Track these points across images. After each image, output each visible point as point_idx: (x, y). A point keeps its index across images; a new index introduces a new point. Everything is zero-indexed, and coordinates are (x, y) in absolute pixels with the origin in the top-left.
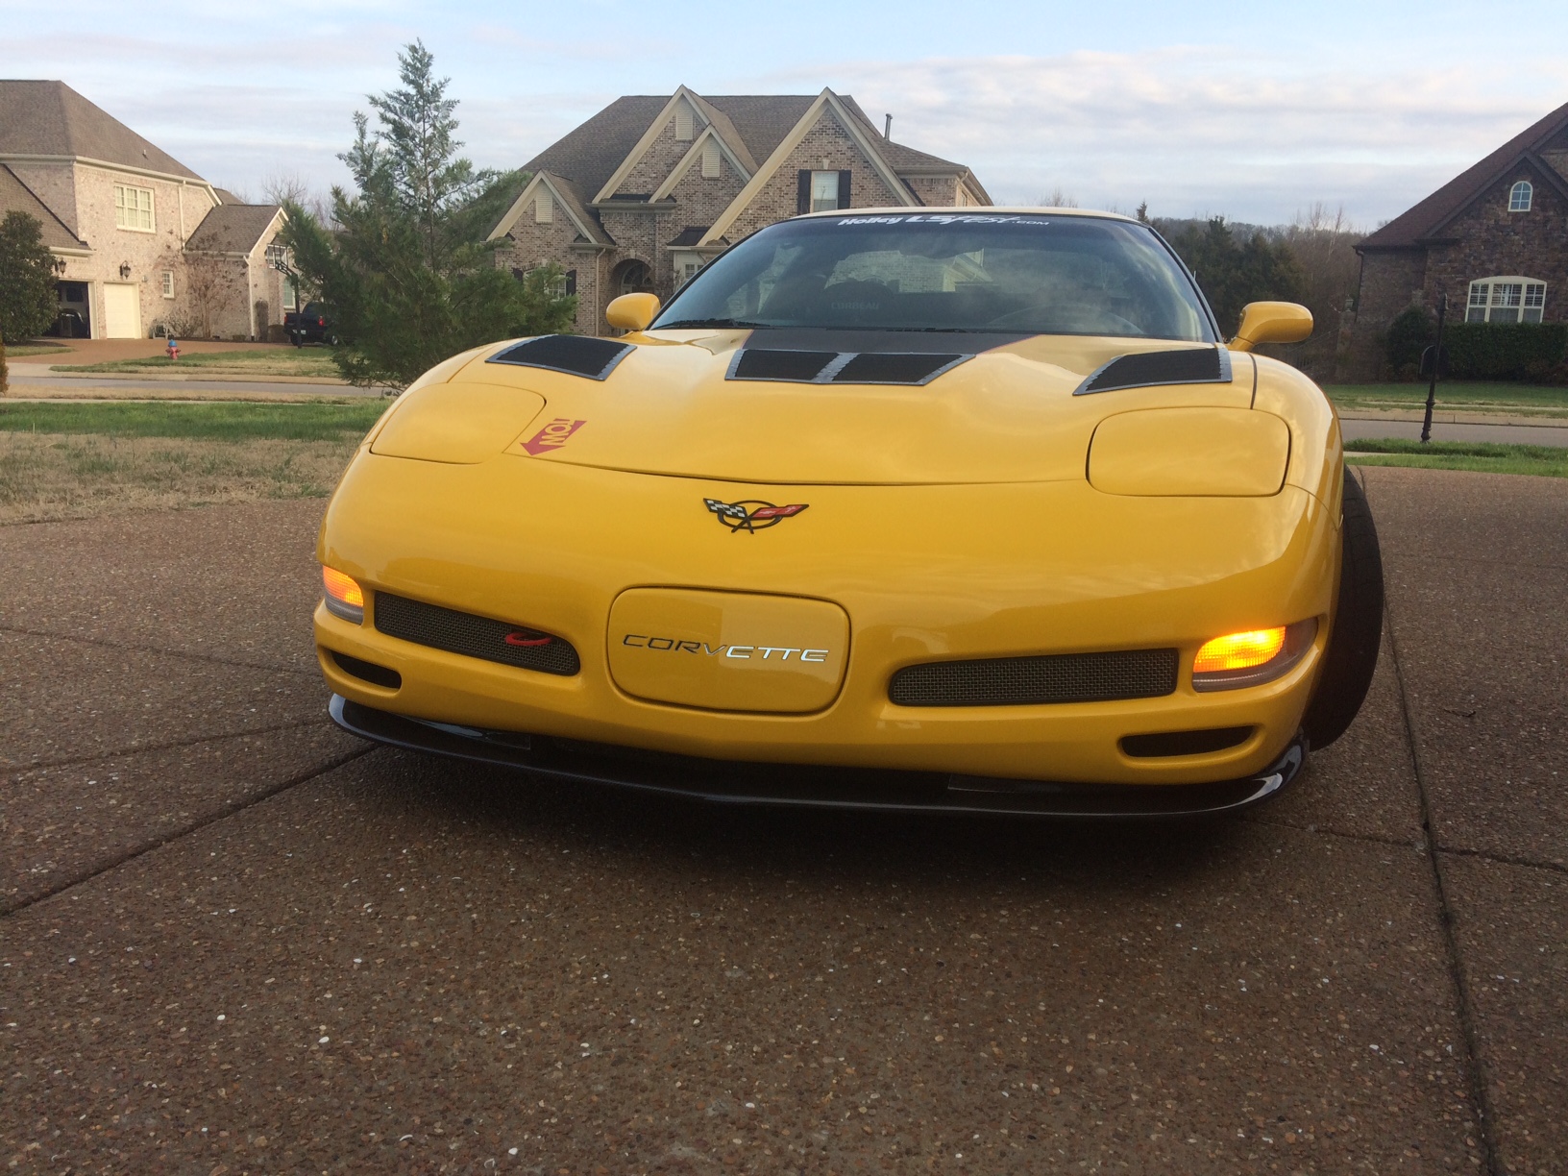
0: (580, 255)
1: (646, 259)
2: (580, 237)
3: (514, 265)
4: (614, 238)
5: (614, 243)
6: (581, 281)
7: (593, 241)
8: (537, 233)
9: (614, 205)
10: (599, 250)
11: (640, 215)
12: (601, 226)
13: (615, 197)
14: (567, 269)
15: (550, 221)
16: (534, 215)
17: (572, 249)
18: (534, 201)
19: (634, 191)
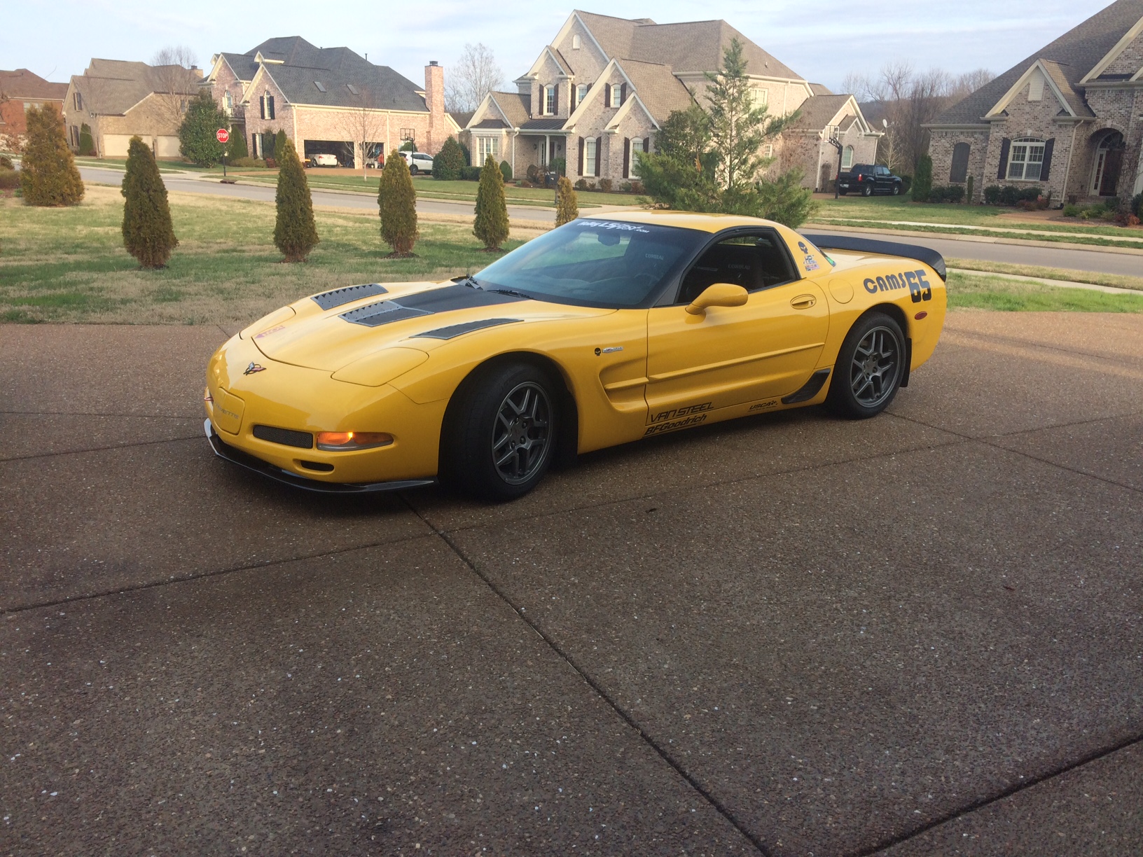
0: (1060, 126)
1: (1120, 127)
2: (1063, 112)
3: (1005, 135)
4: (1094, 111)
5: (1094, 115)
6: (1057, 148)
7: (1073, 115)
8: (1027, 109)
9: (1099, 83)
10: (1077, 122)
11: (1121, 91)
12: (1085, 101)
13: (1102, 77)
14: (1047, 137)
15: (1040, 99)
16: (1027, 95)
17: (1054, 121)
18: (1029, 84)
19: (1119, 72)
